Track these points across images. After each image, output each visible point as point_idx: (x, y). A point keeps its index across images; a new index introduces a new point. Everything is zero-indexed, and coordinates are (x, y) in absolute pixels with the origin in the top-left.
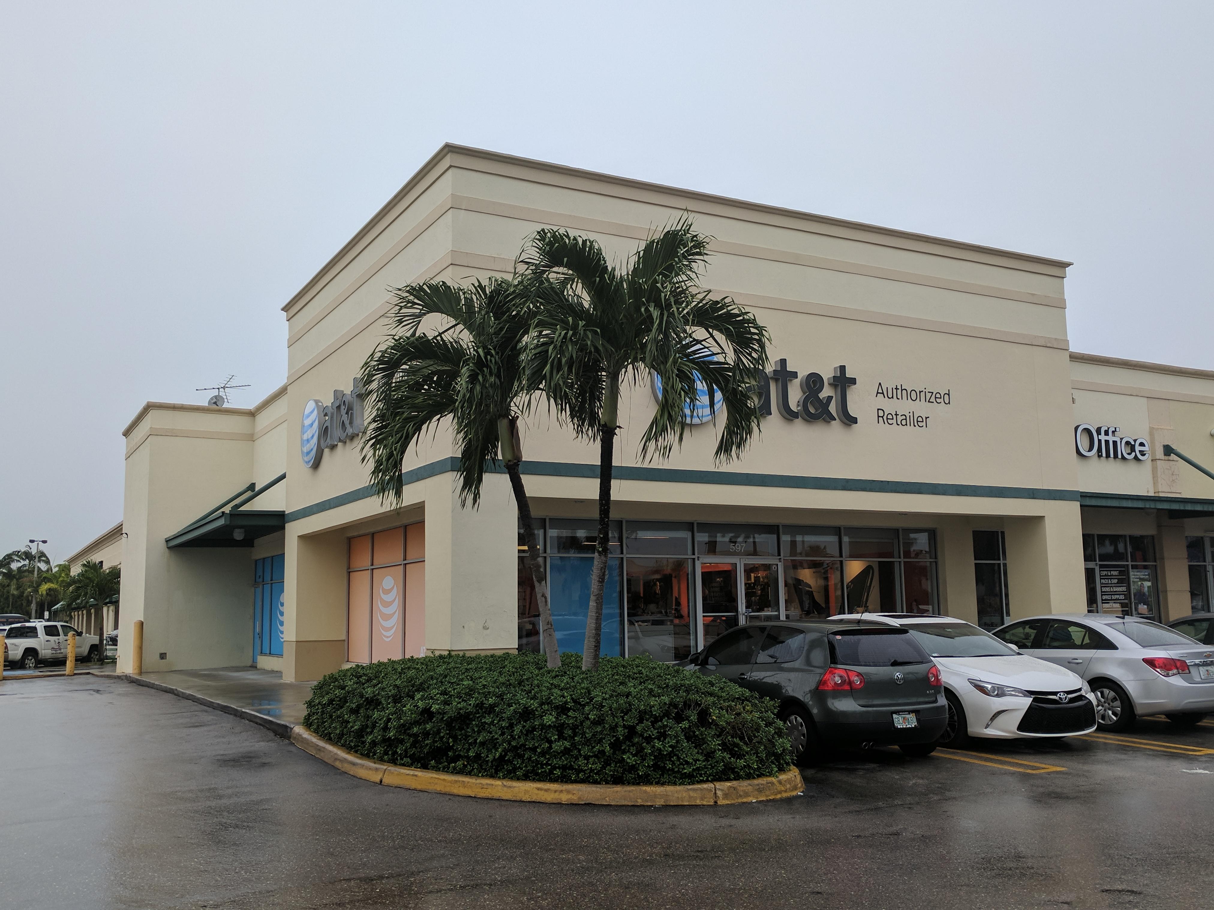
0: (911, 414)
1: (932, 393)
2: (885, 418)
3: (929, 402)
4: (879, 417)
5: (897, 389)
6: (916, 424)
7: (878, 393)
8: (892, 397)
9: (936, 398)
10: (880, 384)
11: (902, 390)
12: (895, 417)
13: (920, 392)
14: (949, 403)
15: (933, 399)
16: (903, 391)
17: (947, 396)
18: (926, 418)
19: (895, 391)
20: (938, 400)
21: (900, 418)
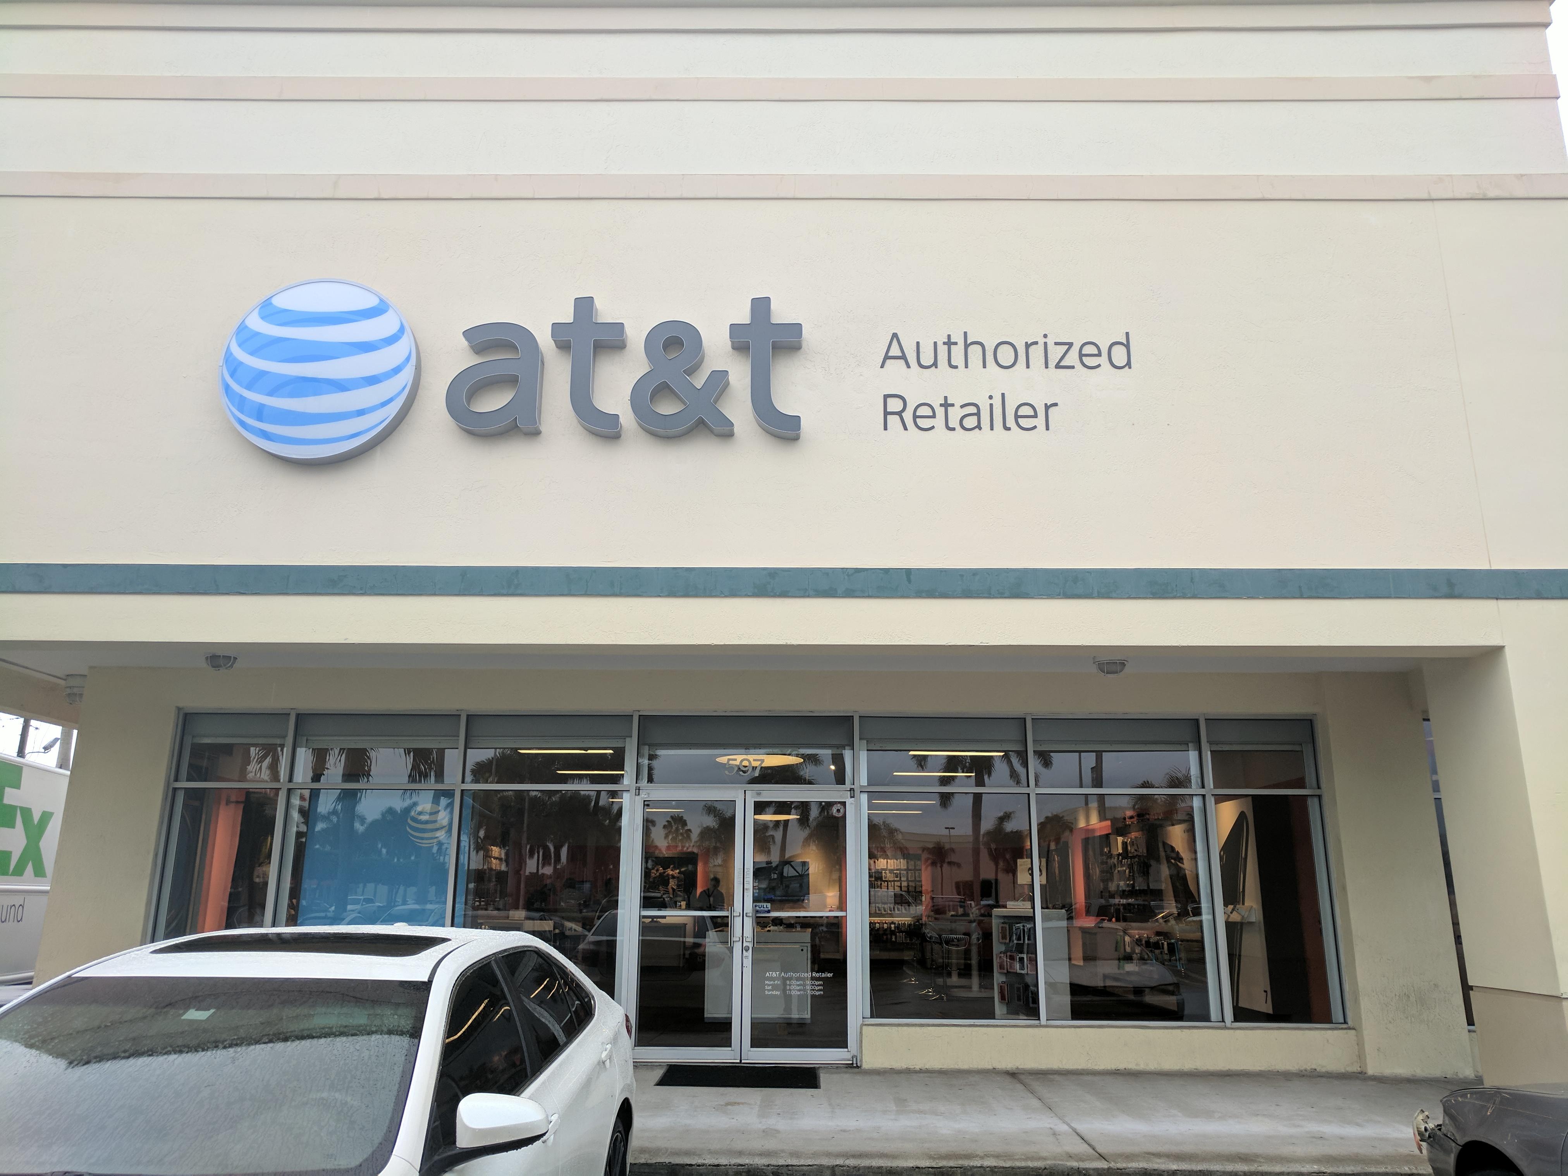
0: (997, 402)
1: (1070, 345)
2: (908, 416)
3: (1058, 366)
4: (886, 413)
5: (949, 343)
6: (1011, 422)
7: (887, 357)
8: (935, 364)
9: (1081, 356)
10: (895, 336)
11: (967, 346)
12: (940, 411)
13: (1028, 346)
14: (1129, 364)
15: (1072, 358)
16: (971, 349)
17: (1123, 349)
18: (1047, 407)
19: (943, 350)
20: (1088, 361)
21: (955, 414)
